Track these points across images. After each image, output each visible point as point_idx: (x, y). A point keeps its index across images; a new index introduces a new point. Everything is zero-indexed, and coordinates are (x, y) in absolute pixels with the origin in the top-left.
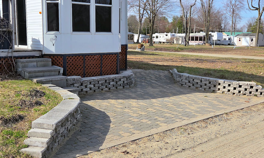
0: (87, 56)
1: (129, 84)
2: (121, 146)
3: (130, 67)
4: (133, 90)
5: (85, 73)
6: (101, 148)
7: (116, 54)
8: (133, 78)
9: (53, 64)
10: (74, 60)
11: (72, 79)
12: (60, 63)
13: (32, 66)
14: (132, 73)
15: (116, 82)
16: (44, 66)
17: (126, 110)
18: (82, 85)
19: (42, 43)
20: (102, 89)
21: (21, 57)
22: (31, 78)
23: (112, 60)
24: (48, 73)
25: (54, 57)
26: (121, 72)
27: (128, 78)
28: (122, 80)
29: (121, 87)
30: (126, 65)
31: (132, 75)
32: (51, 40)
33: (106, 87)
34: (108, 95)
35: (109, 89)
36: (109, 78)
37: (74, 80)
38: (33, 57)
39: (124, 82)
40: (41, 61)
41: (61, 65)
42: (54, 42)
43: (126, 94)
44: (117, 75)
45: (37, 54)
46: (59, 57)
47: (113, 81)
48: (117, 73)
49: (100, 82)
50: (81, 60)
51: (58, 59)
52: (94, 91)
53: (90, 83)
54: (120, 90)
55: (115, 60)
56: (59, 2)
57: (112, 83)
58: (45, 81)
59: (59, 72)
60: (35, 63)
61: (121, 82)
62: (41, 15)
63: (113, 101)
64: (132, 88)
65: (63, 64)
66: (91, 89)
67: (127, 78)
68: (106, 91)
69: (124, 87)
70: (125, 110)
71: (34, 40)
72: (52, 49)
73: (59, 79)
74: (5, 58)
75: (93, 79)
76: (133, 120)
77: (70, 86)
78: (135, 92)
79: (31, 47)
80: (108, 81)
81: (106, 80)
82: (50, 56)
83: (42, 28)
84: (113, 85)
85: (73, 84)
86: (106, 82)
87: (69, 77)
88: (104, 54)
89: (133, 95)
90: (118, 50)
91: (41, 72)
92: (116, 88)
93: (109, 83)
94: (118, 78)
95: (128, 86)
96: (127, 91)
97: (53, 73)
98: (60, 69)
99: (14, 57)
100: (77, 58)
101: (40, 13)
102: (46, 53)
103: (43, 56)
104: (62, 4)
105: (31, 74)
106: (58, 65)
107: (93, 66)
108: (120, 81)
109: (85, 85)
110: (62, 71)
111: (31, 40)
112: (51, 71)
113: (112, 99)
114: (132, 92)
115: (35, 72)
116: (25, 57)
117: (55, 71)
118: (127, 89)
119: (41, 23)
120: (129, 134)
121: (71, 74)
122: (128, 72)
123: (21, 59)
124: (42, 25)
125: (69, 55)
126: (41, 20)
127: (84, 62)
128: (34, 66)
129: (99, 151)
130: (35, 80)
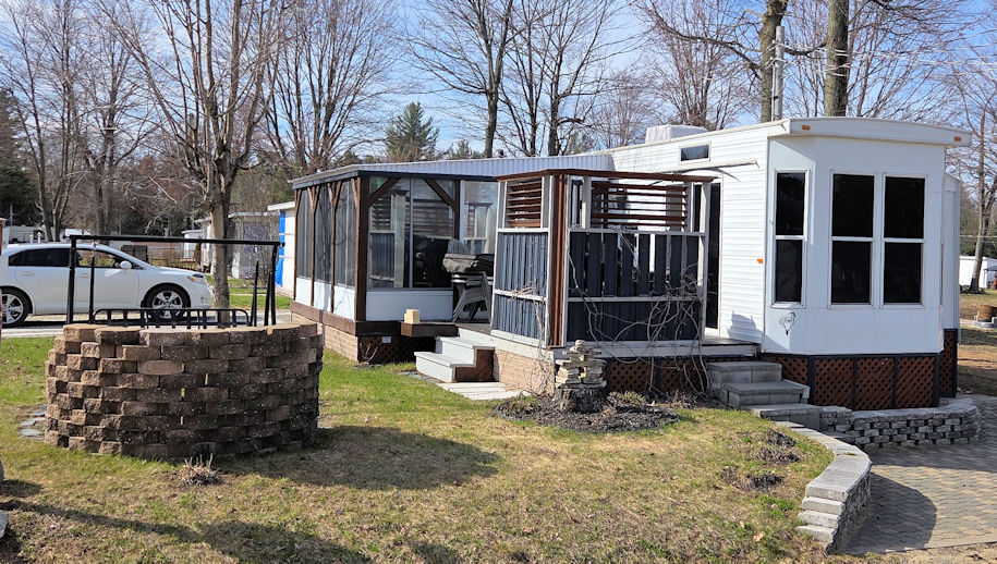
0: (863, 361)
1: (968, 434)
2: (966, 547)
3: (965, 388)
4: (978, 450)
5: (857, 400)
6: (926, 546)
7: (932, 356)
8: (977, 419)
9: (784, 377)
10: (832, 370)
11: (833, 413)
12: (799, 374)
13: (743, 379)
14: (975, 407)
15: (934, 428)
16: (767, 380)
17: (968, 492)
18: (852, 428)
19: (760, 327)
20: (899, 443)
21: (718, 359)
22: (745, 405)
23: (922, 372)
24: (778, 398)
25: (786, 360)
26: (942, 401)
27: (964, 418)
28: (948, 422)
29: (946, 441)
30: (953, 383)
31: (973, 412)
32: (782, 322)
33: (909, 437)
34: (916, 456)
35: (917, 442)
36: (915, 416)
37: (835, 415)
38: (739, 358)
39: (952, 427)
40: (761, 369)
41: (803, 379)
42: (788, 325)
43: (960, 457)
44: (934, 411)
45: (748, 351)
46: (798, 360)
47: (926, 423)
48: (934, 405)
49: (894, 426)
50: (847, 369)
51: (794, 365)
52: (881, 445)
53: (872, 427)
54: (945, 447)
55: (929, 372)
56: (804, 237)
57: (922, 429)
58: (776, 414)
59: (801, 395)
60: (748, 374)
61: (946, 428)
62: (763, 265)
63: (931, 471)
64: (975, 444)
65: (806, 378)
66: (872, 439)
67: (961, 419)
68: (908, 447)
69: (952, 440)
70: (964, 492)
71: (737, 319)
72: (782, 342)
73: (805, 412)
74: (686, 359)
75: (879, 417)
76: (985, 511)
77: (827, 430)
78: (984, 456)
79: (729, 333)
80: (912, 424)
81: (908, 422)
82: (776, 357)
83: (762, 293)
84: (926, 434)
85: (834, 425)
86: (908, 425)
87: (825, 409)
88: (902, 356)
89: (980, 462)
90: (937, 346)
91: (765, 394)
92: (934, 441)
93: (916, 429)
94: (937, 417)
95: (964, 440)
96: (962, 451)
97: (788, 397)
98: (803, 390)
99: (704, 357)
100: (840, 365)
101: (760, 261)
102: (768, 351)
103: (761, 357)
104: (812, 243)
105: (745, 397)
106: (794, 379)
107: (876, 385)
108: (944, 424)
109: (860, 428)
110: (806, 395)
111: (731, 317)
112: (785, 392)
113: (929, 467)
114: (973, 453)
115: (753, 393)
116: (725, 358)
117: (792, 393)
118: (961, 445)
119: (762, 283)
120: (979, 533)
121: (824, 401)
122: (963, 404)
123: (716, 361)
124: (762, 288)
125: (822, 358)
126: (762, 277)
127: (854, 375)
128: (746, 380)
129: (925, 550)
130: (757, 411)
